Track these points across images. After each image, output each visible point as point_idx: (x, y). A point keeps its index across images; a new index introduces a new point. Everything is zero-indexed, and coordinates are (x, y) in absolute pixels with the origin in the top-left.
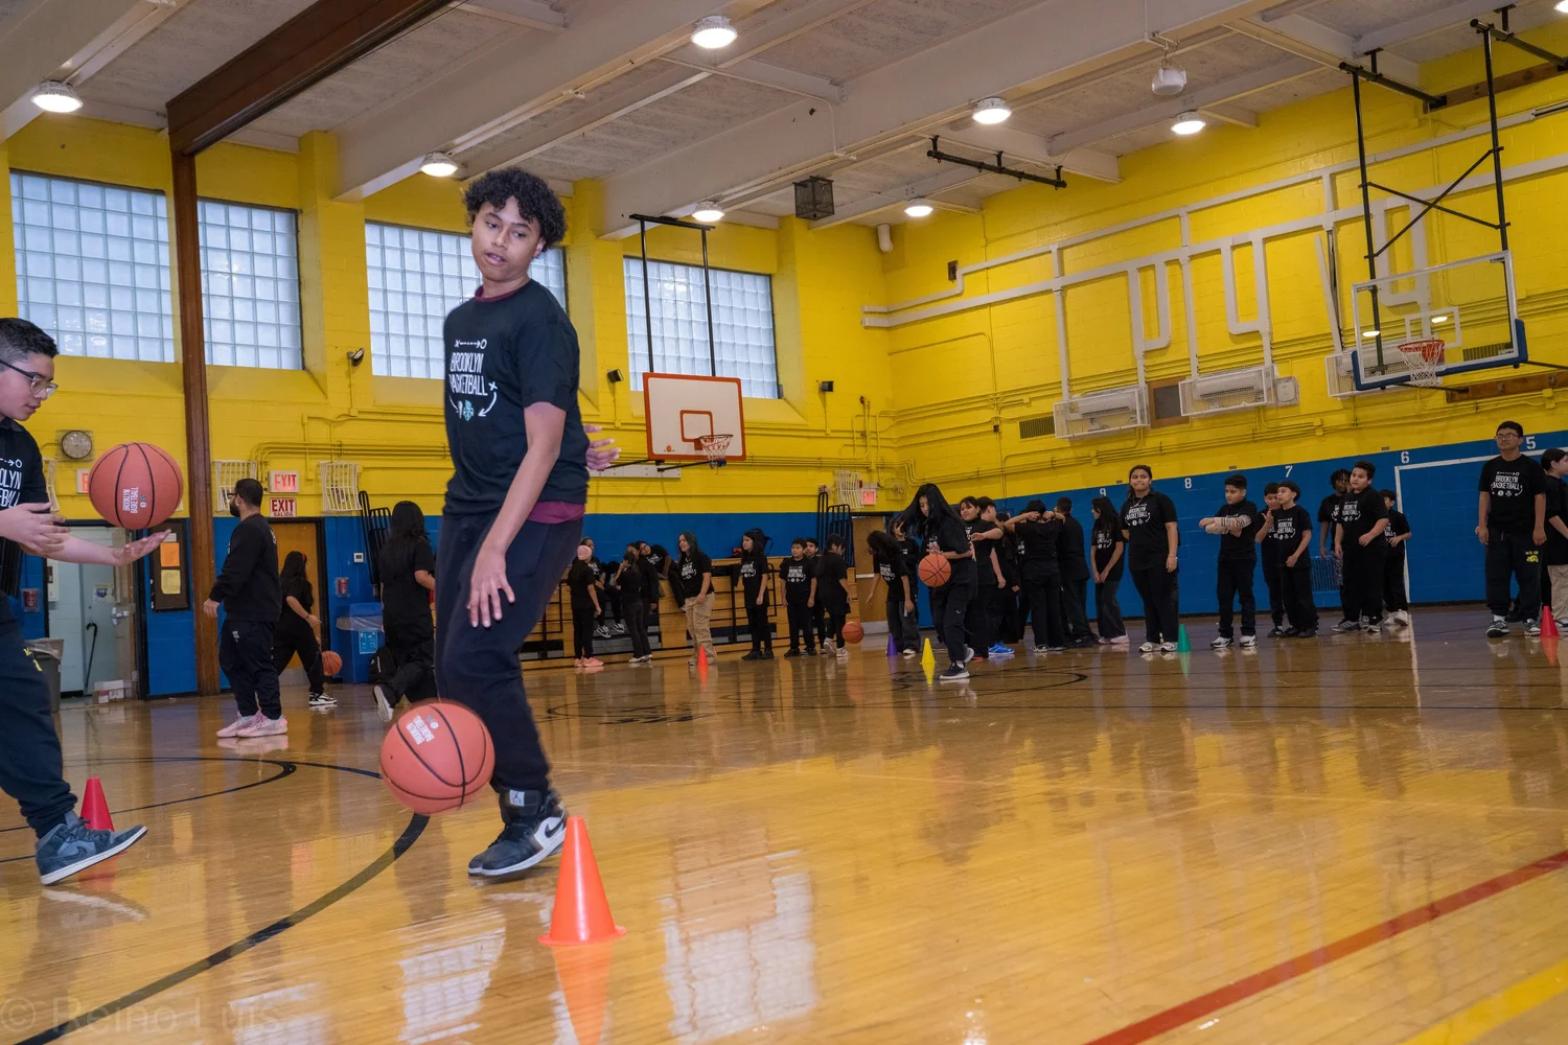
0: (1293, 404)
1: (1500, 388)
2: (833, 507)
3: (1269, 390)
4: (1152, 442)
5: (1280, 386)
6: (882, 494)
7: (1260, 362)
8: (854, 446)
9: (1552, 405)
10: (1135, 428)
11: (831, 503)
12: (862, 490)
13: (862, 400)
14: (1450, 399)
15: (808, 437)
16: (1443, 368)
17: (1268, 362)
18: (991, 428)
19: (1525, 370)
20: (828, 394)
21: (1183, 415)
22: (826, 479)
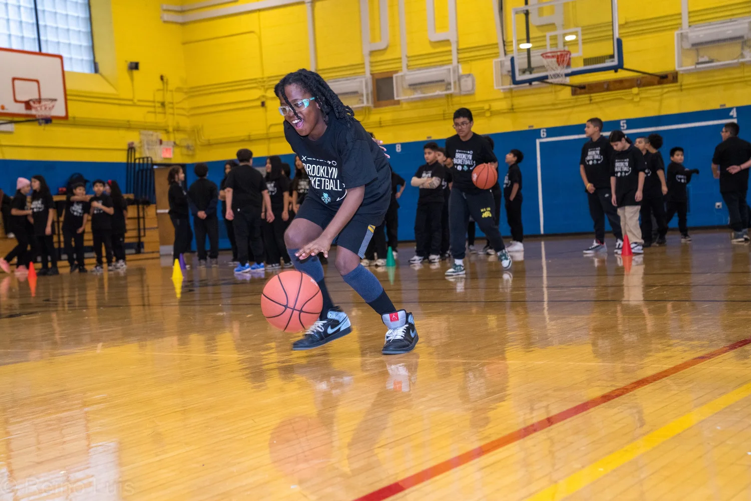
0: (471, 93)
1: (605, 86)
2: (139, 159)
3: (455, 83)
4: (374, 118)
5: (463, 81)
6: (177, 150)
7: (450, 62)
8: (155, 112)
9: (637, 99)
10: (362, 107)
11: (137, 156)
12: (162, 146)
13: (162, 78)
14: (574, 93)
15: (120, 105)
16: (569, 71)
17: (455, 62)
18: (259, 103)
19: (622, 74)
20: (135, 72)
21: (396, 98)
22: (134, 137)
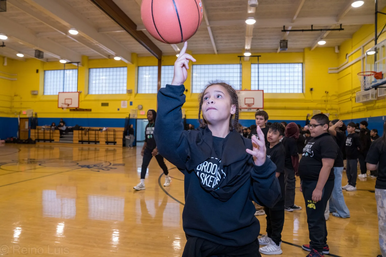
4: (377, 105)
8: (321, 104)
13: (326, 92)
18: (350, 99)
